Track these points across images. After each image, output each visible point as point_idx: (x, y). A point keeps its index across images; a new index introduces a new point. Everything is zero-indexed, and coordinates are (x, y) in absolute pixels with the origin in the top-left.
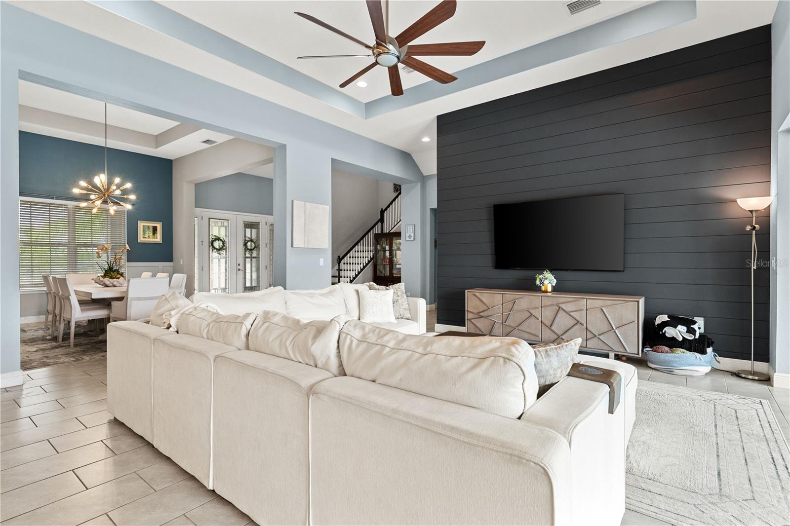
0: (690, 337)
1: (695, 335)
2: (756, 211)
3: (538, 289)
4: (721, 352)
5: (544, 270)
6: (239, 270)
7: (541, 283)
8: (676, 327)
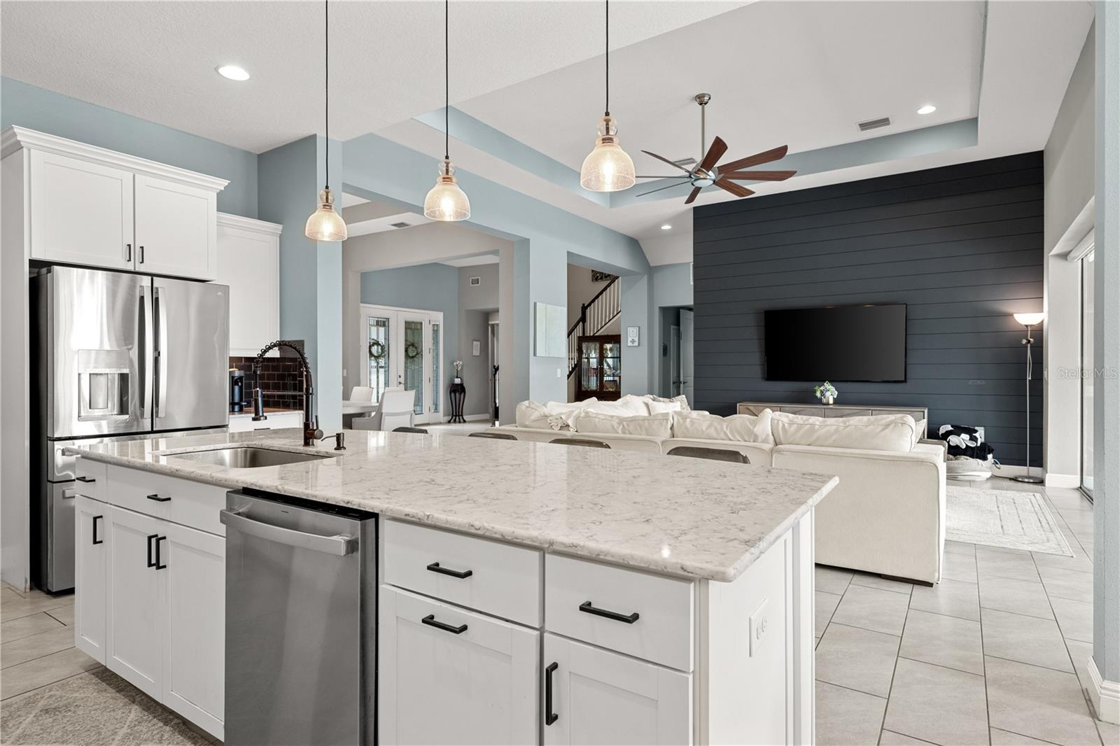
0: (972, 444)
1: (977, 442)
2: (1031, 325)
3: (819, 402)
4: (1003, 460)
5: (825, 381)
6: (400, 383)
7: (822, 396)
8: (959, 436)
